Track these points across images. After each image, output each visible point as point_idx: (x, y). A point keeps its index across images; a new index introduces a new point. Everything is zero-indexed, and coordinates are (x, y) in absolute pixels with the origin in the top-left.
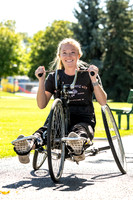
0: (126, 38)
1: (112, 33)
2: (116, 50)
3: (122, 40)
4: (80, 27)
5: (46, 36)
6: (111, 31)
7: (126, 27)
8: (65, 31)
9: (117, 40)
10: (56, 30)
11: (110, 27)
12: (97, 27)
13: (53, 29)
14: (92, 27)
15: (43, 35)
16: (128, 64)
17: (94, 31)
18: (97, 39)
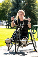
0: (31, 6)
1: (26, 4)
2: (28, 10)
3: (30, 7)
4: (15, 2)
5: (2, 5)
6: (26, 3)
7: (32, 2)
8: (9, 3)
9: (28, 7)
10: (6, 3)
11: (26, 2)
12: (21, 2)
13: (5, 2)
14: (19, 2)
15: (1, 4)
16: (32, 15)
17: (20, 3)
18: (21, 6)
